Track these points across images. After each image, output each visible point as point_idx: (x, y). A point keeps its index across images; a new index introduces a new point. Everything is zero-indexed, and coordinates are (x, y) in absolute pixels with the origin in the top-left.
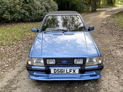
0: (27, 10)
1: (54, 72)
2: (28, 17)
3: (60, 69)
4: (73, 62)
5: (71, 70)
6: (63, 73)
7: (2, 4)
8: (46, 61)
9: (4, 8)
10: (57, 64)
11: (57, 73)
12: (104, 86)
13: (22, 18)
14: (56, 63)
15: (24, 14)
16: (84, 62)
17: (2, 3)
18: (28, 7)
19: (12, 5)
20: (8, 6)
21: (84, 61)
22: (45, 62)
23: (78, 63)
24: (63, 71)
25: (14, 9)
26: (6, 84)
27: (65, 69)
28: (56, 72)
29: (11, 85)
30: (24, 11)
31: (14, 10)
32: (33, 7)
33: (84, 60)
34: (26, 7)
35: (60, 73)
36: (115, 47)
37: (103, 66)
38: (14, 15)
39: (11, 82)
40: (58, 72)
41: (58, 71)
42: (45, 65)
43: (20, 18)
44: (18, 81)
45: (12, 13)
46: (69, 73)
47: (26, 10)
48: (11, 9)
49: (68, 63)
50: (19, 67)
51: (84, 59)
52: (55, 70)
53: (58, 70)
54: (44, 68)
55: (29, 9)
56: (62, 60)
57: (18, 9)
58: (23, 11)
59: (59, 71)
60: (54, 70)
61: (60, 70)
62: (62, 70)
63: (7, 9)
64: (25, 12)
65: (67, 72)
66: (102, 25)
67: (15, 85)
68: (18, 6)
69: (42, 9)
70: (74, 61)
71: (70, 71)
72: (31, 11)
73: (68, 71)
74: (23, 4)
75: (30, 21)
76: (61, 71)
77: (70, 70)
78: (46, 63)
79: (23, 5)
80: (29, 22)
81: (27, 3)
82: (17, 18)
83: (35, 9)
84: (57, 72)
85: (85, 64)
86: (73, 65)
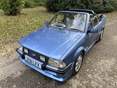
1: (27, 60)
6: (32, 63)
14: (29, 53)
18: (86, 1)
23: (42, 59)
27: (33, 60)
31: (75, 3)
42: (23, 51)
51: (45, 58)
56: (32, 52)
64: (83, 5)
69: (99, 3)
72: (89, 4)
76: (30, 61)
85: (47, 63)
86: (39, 60)
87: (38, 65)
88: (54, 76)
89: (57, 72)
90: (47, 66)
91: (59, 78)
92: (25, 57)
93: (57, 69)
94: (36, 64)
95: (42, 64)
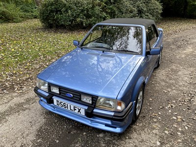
0: (110, 13)
4: (79, 97)
6: (67, 109)
9: (79, 11)
10: (62, 94)
14: (60, 93)
15: (104, 18)
16: (94, 102)
17: (78, 4)
18: (111, 8)
19: (90, 6)
20: (84, 7)
22: (49, 88)
23: (86, 101)
25: (92, 11)
27: (68, 103)
30: (105, 14)
31: (92, 13)
32: (118, 9)
33: (94, 99)
34: (109, 9)
35: (63, 107)
38: (91, 20)
39: (28, 101)
42: (49, 91)
45: (88, 16)
46: (73, 111)
47: (107, 13)
48: (87, 11)
49: (73, 97)
52: (58, 102)
53: (61, 102)
54: (47, 95)
55: (112, 12)
56: (67, 91)
57: (97, 11)
58: (103, 14)
61: (63, 104)
62: (65, 105)
63: (82, 11)
64: (106, 16)
65: (71, 109)
67: (28, 106)
68: (97, 8)
69: (131, 12)
72: (115, 14)
74: (105, 5)
77: (74, 107)
81: (111, 4)
83: (121, 12)
84: (60, 105)
85: (95, 106)
86: (80, 102)
87: (79, 111)
88: (107, 125)
89: (114, 117)
90: (95, 110)
91: (116, 128)
92: (53, 100)
93: (113, 114)
94: (75, 109)
95: (86, 108)
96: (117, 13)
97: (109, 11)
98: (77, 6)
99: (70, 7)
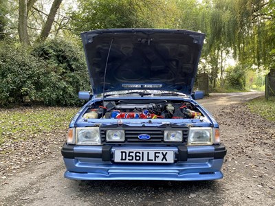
0: (71, 83)
1: (122, 159)
2: (71, 96)
3: (135, 152)
4: (162, 136)
5: (157, 155)
6: (141, 161)
7: (24, 68)
8: (105, 134)
9: (25, 76)
10: (129, 140)
11: (127, 161)
12: (232, 198)
13: (58, 97)
14: (126, 138)
15: (64, 89)
16: (185, 137)
17: (24, 66)
18: (73, 76)
19: (43, 70)
20: (34, 72)
21: (184, 135)
22: (104, 136)
23: (172, 139)
24: (139, 157)
25: (46, 78)
26: (11, 194)
27: (145, 151)
28: (125, 159)
29: (20, 196)
30: (65, 83)
31: (45, 81)
32: (84, 77)
33: (185, 133)
34: (70, 77)
35: (134, 161)
36: (252, 143)
37: (224, 148)
38: (44, 90)
39: (23, 191)
40: (131, 158)
41: (129, 156)
42: (102, 142)
43: (54, 96)
44: (39, 190)
45: (39, 86)
46: (154, 162)
47: (68, 82)
48: (39, 78)
49: (151, 138)
50: (42, 169)
51: (183, 131)
52: (124, 154)
53: (130, 153)
54: (100, 149)
55: (74, 82)
56: (139, 132)
57: (53, 78)
58: (63, 84)
59: (133, 157)
60: (122, 152)
61: (133, 155)
62: (138, 154)
63: (30, 77)
65: (148, 160)
66: (223, 113)
67: (31, 196)
68: (53, 74)
70: (163, 134)
71: (156, 157)
72: (80, 85)
73: (152, 157)
74: (64, 70)
75: (75, 103)
76: (136, 156)
77: (155, 153)
78: (105, 138)
79: (63, 73)
80: (72, 105)
81: (72, 70)
82: (48, 96)
84: (128, 158)
85: (187, 143)
86: (162, 143)
87: (164, 157)
88: (201, 173)
89: (216, 152)
90: (189, 149)
95: (176, 149)
96: (81, 83)
97: (71, 80)
98: (21, 69)
99: (9, 69)
